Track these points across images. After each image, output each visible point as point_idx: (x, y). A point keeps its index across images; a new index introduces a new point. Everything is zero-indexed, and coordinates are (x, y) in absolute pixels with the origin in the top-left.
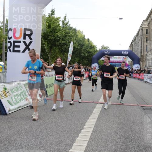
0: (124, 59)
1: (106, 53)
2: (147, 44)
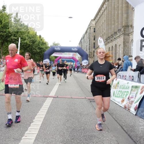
0: (74, 55)
1: (56, 49)
2: (94, 41)
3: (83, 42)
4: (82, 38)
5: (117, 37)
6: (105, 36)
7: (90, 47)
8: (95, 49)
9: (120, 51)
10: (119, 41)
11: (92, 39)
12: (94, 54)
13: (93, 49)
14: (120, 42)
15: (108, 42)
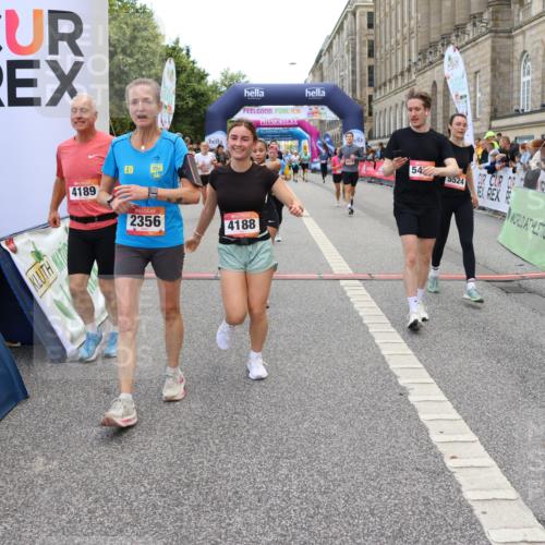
0: (313, 113)
1: (250, 94)
2: (372, 62)
3: (325, 65)
4: (321, 51)
5: (467, 44)
6: (413, 41)
7: (354, 81)
8: (375, 91)
9: (479, 95)
10: (472, 57)
11: (361, 54)
12: (370, 107)
13: (369, 91)
14: (476, 62)
15: (431, 63)
